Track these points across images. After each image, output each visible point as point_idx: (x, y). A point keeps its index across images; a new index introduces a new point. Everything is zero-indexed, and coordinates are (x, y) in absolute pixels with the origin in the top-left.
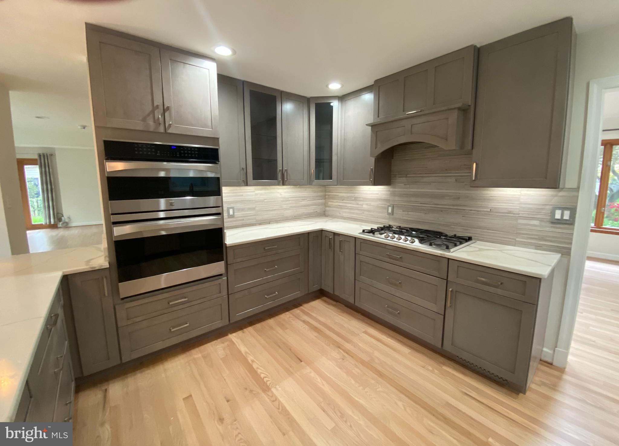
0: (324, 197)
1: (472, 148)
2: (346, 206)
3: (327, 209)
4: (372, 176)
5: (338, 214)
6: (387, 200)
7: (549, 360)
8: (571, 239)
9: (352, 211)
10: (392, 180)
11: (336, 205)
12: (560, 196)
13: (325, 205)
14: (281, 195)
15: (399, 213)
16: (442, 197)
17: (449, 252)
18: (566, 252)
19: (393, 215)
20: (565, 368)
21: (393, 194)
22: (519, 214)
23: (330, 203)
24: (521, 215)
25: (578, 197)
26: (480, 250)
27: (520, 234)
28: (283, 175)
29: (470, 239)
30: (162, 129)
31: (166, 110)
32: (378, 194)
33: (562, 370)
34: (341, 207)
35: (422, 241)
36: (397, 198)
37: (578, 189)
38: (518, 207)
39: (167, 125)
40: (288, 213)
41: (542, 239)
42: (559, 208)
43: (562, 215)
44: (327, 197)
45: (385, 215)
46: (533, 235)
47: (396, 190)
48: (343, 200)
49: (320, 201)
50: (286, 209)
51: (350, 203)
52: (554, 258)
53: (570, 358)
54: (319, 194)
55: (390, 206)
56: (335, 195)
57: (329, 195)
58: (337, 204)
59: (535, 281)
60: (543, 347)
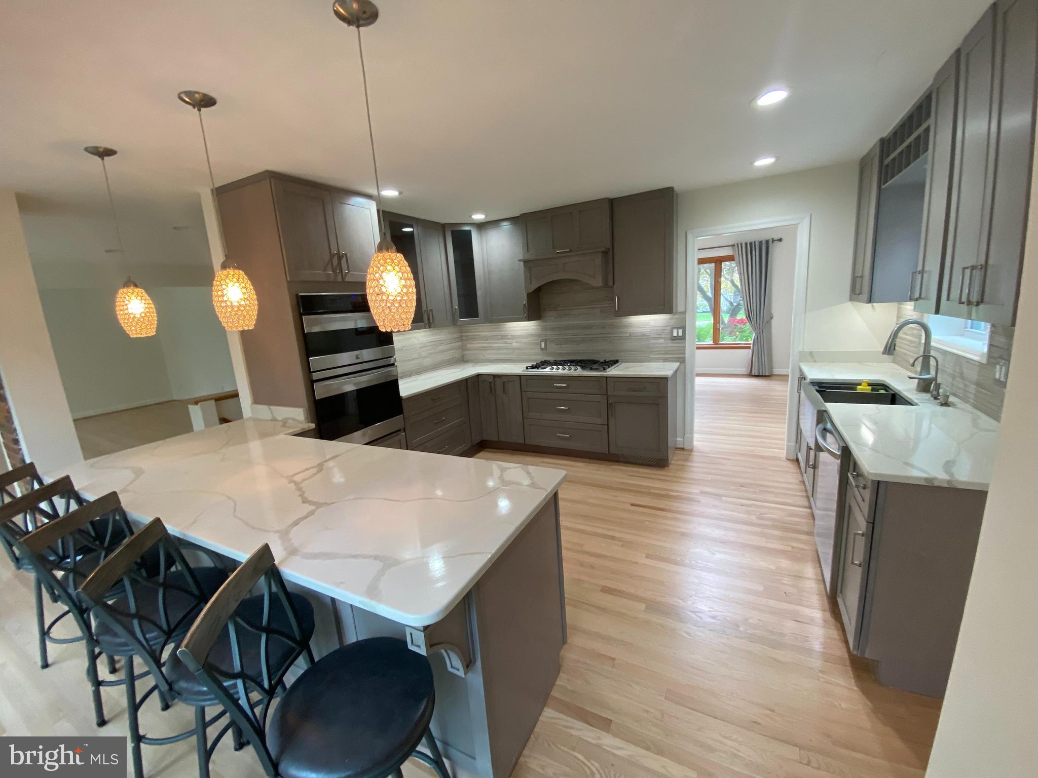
0: (461, 339)
1: (614, 284)
2: (491, 347)
3: (466, 352)
4: (526, 312)
5: (483, 358)
6: (539, 336)
7: (682, 446)
8: (685, 350)
9: (500, 352)
10: (542, 314)
11: (478, 347)
12: (676, 319)
13: (463, 348)
14: (418, 340)
15: (553, 347)
16: (590, 327)
17: (606, 372)
18: (682, 360)
19: (546, 350)
20: (692, 449)
21: (544, 329)
22: (650, 336)
23: (469, 346)
24: (651, 337)
25: (686, 318)
26: (626, 368)
27: (652, 351)
28: (428, 316)
29: (616, 362)
30: (339, 279)
31: (340, 257)
32: (528, 330)
33: (691, 450)
34: (485, 349)
35: (583, 368)
36: (549, 333)
37: (685, 313)
38: (649, 330)
39: (344, 274)
40: (428, 362)
41: (666, 353)
42: (675, 328)
43: (678, 333)
44: (464, 338)
45: (538, 350)
46: (660, 351)
47: (548, 324)
48: (486, 340)
49: (457, 344)
50: (425, 357)
51: (497, 343)
52: (676, 365)
53: (695, 443)
54: (455, 336)
55: (543, 341)
56: (475, 335)
57: (467, 336)
58: (476, 346)
59: (664, 379)
60: (676, 438)
